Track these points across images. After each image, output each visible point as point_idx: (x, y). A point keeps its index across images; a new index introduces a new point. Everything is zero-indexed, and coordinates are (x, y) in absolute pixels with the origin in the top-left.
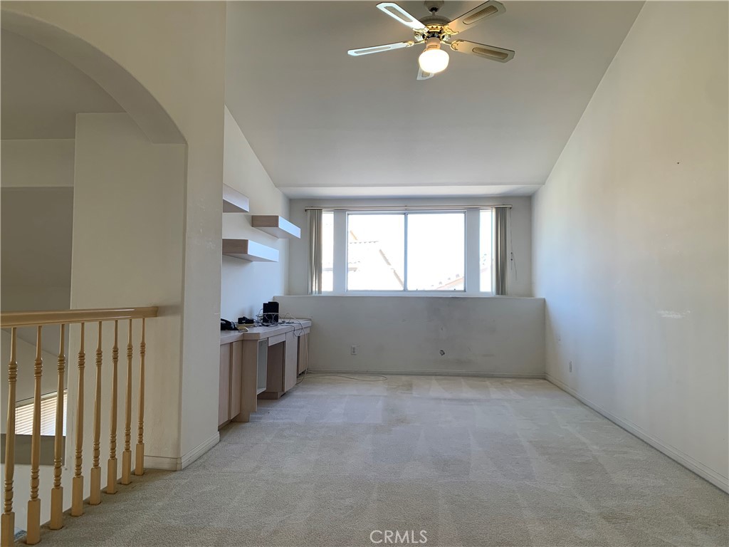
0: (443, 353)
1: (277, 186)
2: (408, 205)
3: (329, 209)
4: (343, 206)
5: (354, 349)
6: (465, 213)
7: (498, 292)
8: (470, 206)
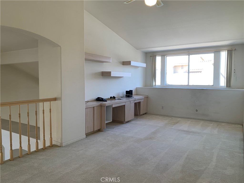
0: (197, 111)
1: (137, 49)
2: (189, 51)
3: (159, 55)
4: (164, 54)
5: (163, 107)
6: (214, 53)
7: (227, 86)
8: (216, 50)
